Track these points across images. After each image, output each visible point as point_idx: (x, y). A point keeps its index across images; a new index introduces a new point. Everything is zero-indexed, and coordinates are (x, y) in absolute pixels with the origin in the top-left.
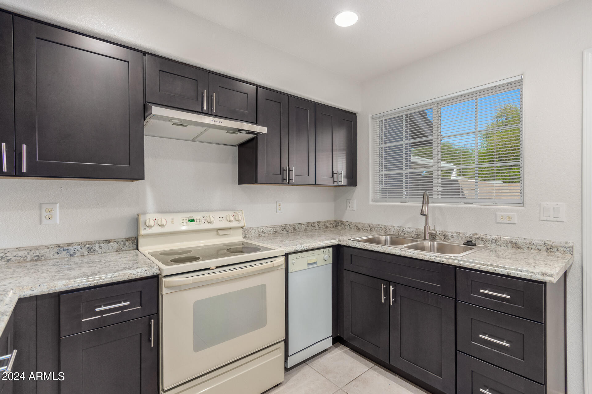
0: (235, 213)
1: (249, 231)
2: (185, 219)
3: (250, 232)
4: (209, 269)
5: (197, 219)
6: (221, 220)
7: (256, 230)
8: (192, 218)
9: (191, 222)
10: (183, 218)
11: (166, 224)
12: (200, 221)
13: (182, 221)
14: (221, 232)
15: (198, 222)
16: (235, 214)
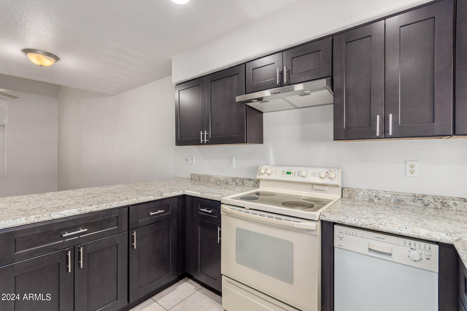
0: (329, 170)
1: (354, 192)
2: (284, 171)
3: (356, 193)
4: (244, 208)
5: (293, 172)
6: (314, 175)
7: (365, 193)
8: (290, 171)
9: (289, 174)
10: (283, 171)
11: (271, 173)
12: (295, 175)
13: (282, 173)
14: (315, 187)
15: (294, 175)
16: (330, 172)
